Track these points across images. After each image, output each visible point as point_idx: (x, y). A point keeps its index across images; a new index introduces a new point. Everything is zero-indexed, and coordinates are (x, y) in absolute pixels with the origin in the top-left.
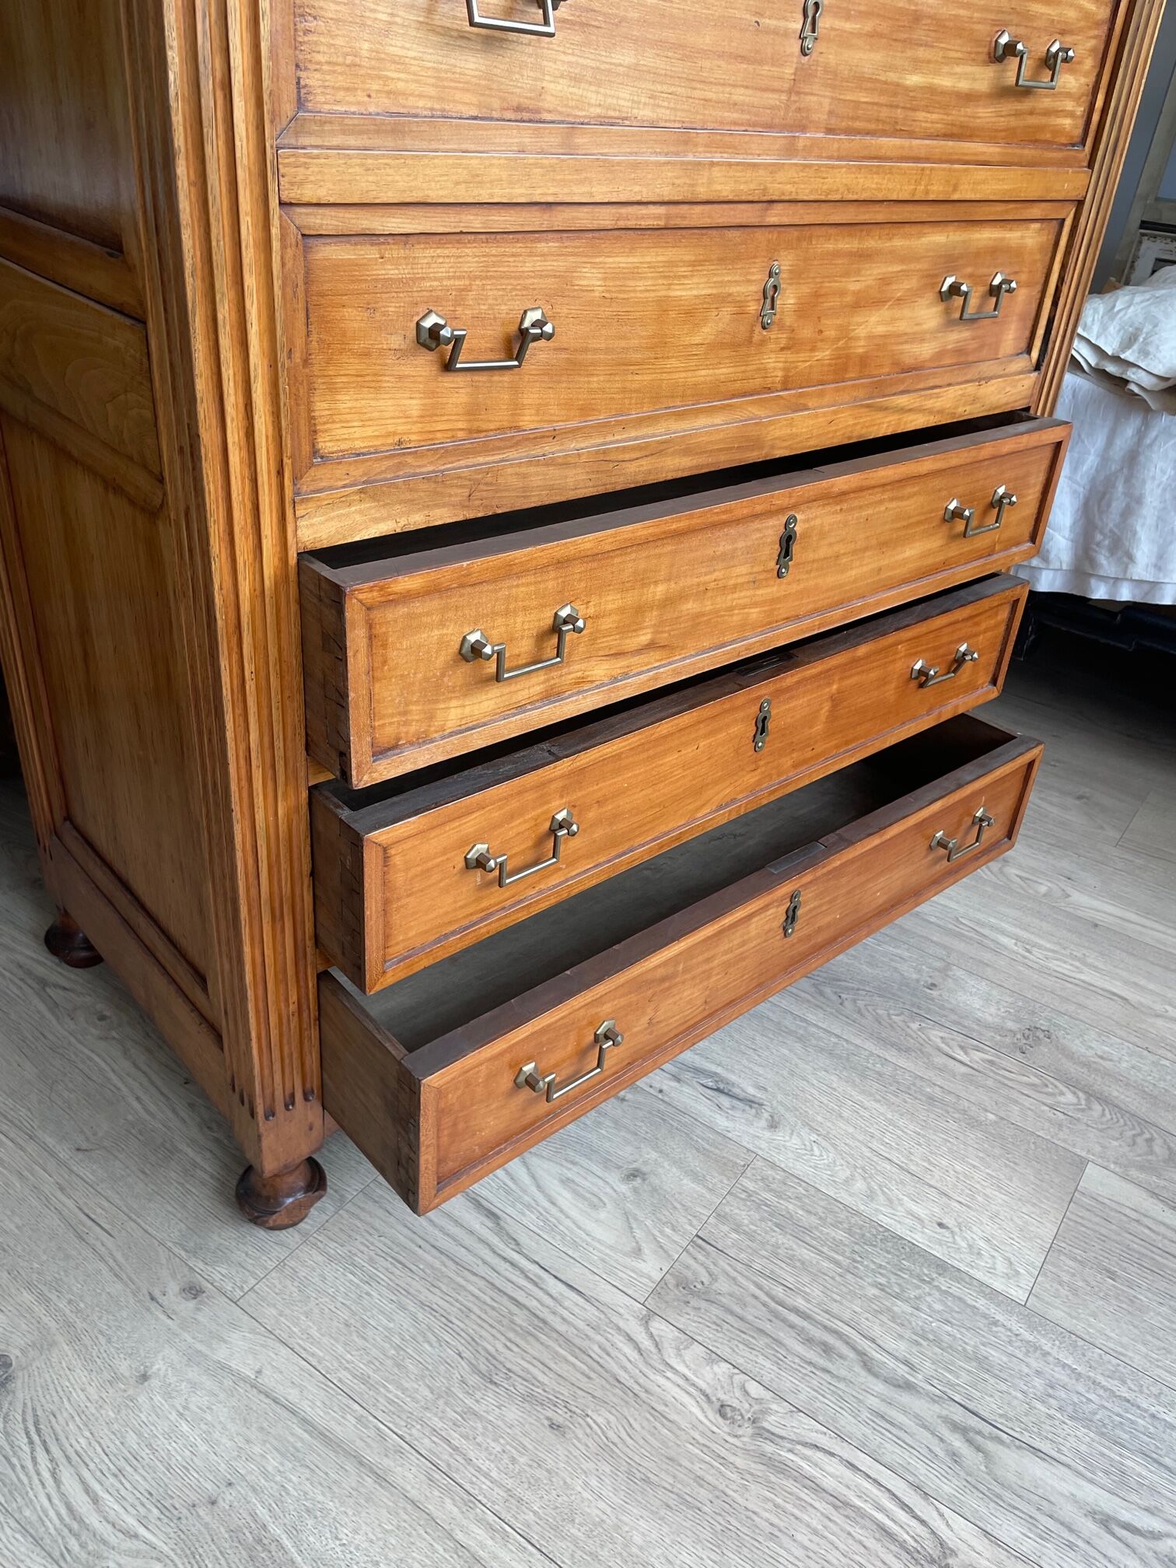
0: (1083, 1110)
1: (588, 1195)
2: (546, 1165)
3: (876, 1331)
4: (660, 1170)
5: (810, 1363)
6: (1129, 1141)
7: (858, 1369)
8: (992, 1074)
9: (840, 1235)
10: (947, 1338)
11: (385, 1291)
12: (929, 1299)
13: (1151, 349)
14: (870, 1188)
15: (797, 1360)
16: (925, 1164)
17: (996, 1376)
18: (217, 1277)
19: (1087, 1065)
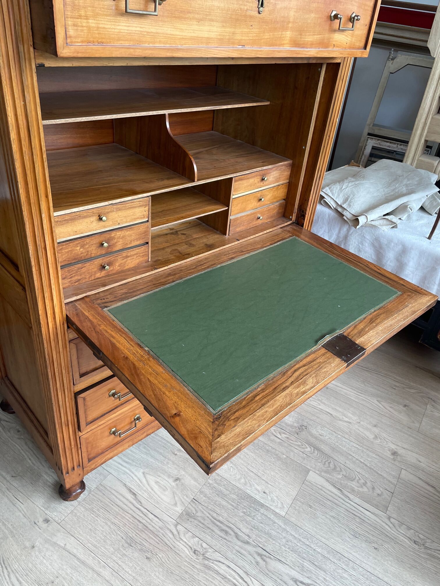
0: (312, 453)
1: (163, 487)
2: (151, 477)
3: (241, 526)
4: (185, 478)
5: (221, 537)
6: (324, 463)
7: (234, 538)
8: (287, 442)
9: (234, 497)
10: (260, 528)
11: (102, 519)
12: (257, 516)
13: (352, 204)
14: (245, 481)
15: (218, 536)
16: (263, 473)
17: (273, 539)
18: (53, 516)
19: (316, 438)
